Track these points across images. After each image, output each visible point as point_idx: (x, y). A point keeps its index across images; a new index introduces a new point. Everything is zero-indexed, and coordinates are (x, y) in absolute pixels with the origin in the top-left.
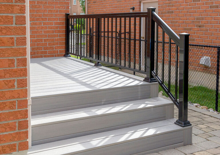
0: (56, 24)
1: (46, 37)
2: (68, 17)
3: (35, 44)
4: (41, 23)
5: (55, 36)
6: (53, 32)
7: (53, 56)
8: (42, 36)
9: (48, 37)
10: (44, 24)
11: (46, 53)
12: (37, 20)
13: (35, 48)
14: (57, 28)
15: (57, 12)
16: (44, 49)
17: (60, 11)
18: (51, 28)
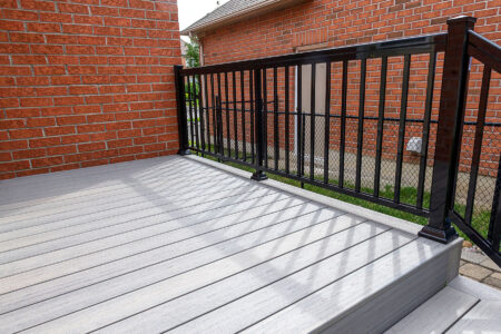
0: (157, 88)
1: (138, 117)
2: (179, 73)
3: (114, 133)
4: (122, 89)
5: (156, 114)
6: (151, 106)
7: (155, 155)
8: (127, 116)
9: (142, 117)
10: (131, 89)
11: (140, 149)
12: (114, 80)
13: (115, 142)
14: (159, 96)
15: (156, 62)
16: (137, 142)
17: (163, 61)
18: (147, 98)
